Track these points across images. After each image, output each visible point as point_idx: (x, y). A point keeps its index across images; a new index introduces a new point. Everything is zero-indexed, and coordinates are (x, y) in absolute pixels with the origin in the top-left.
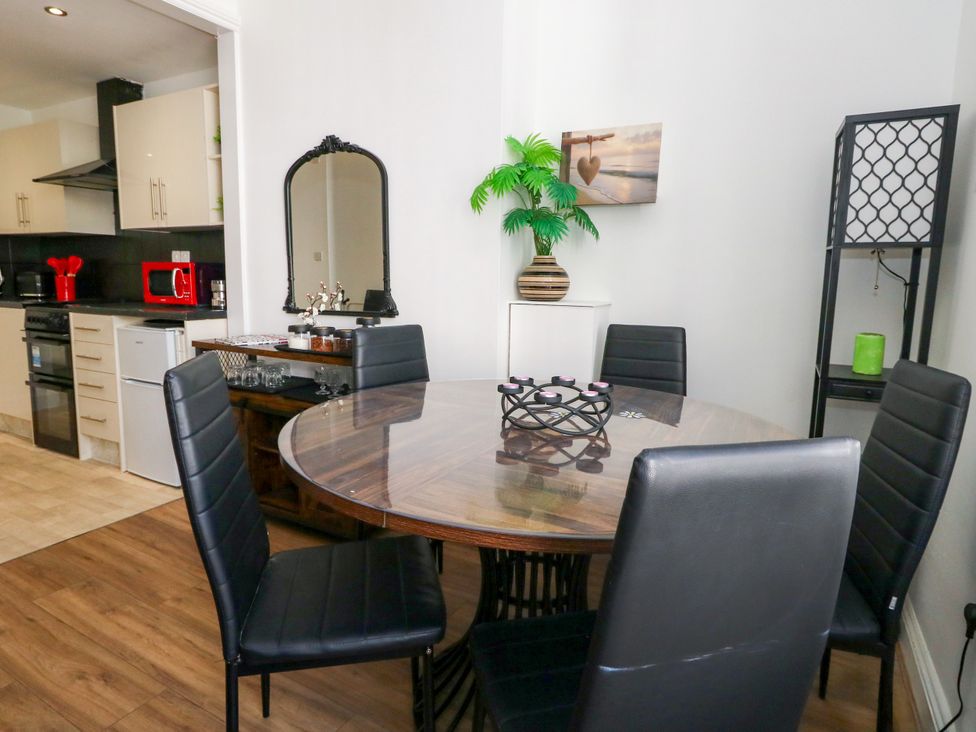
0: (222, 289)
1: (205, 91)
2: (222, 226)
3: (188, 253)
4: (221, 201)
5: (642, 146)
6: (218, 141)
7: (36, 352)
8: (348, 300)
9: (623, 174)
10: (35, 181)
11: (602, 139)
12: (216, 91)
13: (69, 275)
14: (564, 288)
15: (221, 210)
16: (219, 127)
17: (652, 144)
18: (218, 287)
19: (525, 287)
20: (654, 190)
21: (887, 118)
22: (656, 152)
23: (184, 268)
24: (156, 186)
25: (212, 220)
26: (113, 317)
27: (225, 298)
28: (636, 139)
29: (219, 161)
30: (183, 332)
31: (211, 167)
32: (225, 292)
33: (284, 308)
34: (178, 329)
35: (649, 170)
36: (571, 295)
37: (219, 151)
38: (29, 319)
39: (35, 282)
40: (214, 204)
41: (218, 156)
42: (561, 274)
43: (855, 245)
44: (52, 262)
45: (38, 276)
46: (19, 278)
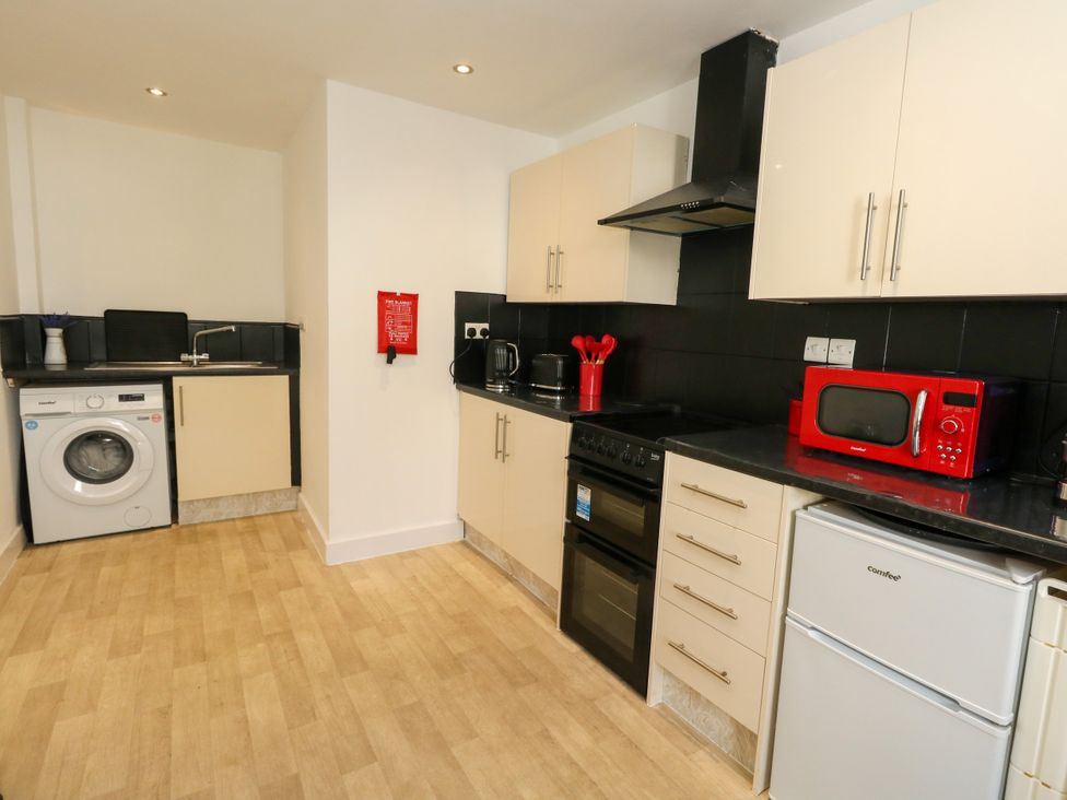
3: (853, 343)
7: (584, 496)
10: (601, 222)
13: (598, 362)
39: (556, 369)
44: (577, 342)
45: (560, 362)
46: (534, 361)
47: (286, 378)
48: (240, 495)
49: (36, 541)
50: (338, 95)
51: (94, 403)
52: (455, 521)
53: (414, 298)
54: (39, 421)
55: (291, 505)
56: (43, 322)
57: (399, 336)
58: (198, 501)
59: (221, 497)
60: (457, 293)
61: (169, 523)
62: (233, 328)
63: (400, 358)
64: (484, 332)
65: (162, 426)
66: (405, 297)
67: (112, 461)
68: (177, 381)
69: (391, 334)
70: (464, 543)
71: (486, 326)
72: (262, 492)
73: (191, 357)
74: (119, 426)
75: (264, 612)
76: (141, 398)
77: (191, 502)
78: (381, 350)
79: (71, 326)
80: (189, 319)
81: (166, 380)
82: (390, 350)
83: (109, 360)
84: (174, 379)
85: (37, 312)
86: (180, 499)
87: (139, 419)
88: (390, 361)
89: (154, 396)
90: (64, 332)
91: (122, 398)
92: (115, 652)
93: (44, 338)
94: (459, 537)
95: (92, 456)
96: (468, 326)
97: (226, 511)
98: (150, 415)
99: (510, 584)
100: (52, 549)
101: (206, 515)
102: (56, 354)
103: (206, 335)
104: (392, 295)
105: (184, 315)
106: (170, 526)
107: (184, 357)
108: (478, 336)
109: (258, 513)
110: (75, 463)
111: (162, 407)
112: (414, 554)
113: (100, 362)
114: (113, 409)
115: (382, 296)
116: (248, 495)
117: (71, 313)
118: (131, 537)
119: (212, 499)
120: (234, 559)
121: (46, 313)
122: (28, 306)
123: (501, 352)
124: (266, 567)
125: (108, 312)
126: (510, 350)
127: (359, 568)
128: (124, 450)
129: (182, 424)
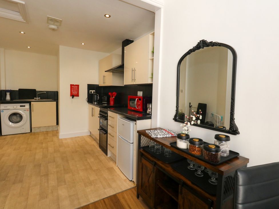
0: (151, 107)
1: (150, 35)
2: (152, 84)
3: (142, 92)
4: (152, 75)
6: (153, 52)
7: (101, 121)
8: (192, 106)
10: (105, 71)
12: (153, 34)
13: (113, 97)
15: (152, 78)
16: (154, 47)
18: (150, 106)
23: (140, 98)
24: (134, 70)
25: (149, 82)
26: (118, 114)
27: (151, 111)
29: (153, 60)
30: (136, 124)
31: (150, 62)
32: (151, 108)
33: (174, 119)
34: (134, 122)
37: (153, 56)
38: (100, 111)
39: (105, 99)
40: (150, 76)
41: (152, 58)
44: (110, 94)
45: (106, 98)
46: (102, 98)
47: (55, 102)
48: (45, 126)
49: (2, 135)
50: (62, 48)
51: (15, 107)
52: (88, 131)
53: (78, 86)
54: (4, 111)
55: (56, 129)
56: (6, 91)
57: (75, 93)
58: (36, 127)
59: (41, 127)
60: (88, 84)
61: (30, 132)
62: (45, 92)
63: (75, 97)
64: (94, 92)
65: (29, 112)
66: (76, 85)
67: (19, 119)
68: (32, 103)
69: (73, 93)
70: (90, 136)
71: (94, 91)
72: (50, 126)
73: (36, 98)
74: (20, 112)
75: (44, 145)
76: (24, 106)
77: (35, 128)
78: (71, 96)
79: (12, 92)
80: (36, 90)
81: (30, 103)
82: (73, 96)
83: (19, 99)
84: (31, 102)
85: (5, 89)
86: (32, 127)
87: (24, 110)
88: (73, 98)
89: (27, 106)
90: (10, 93)
91: (21, 106)
92: (15, 150)
93: (6, 95)
94: (89, 134)
95: (15, 118)
96: (90, 91)
97: (42, 130)
98: (26, 110)
99: (94, 141)
100: (5, 136)
101: (38, 131)
102: (8, 98)
103: (40, 94)
104: (73, 85)
105: (35, 90)
106: (30, 133)
107: (35, 98)
108: (93, 93)
109: (49, 131)
110: (11, 119)
111: (29, 108)
112: (79, 137)
113: (17, 99)
114: (19, 108)
115: (71, 85)
116: (47, 126)
117: (11, 90)
118: (21, 134)
119: (39, 127)
120: (41, 137)
121: (7, 89)
122: (3, 88)
123: (96, 96)
124: (47, 139)
125: (19, 89)
126: (97, 95)
127: (66, 139)
128: (21, 117)
129: (33, 111)
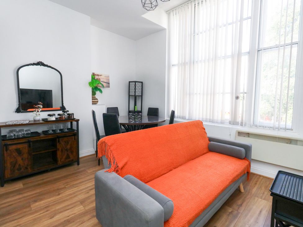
5: (107, 78)
9: (104, 82)
11: (100, 75)
14: (98, 102)
17: (108, 78)
19: (93, 102)
20: (109, 86)
21: (138, 82)
22: (109, 79)
28: (106, 77)
35: (108, 82)
36: (99, 103)
42: (97, 99)
43: (131, 95)
